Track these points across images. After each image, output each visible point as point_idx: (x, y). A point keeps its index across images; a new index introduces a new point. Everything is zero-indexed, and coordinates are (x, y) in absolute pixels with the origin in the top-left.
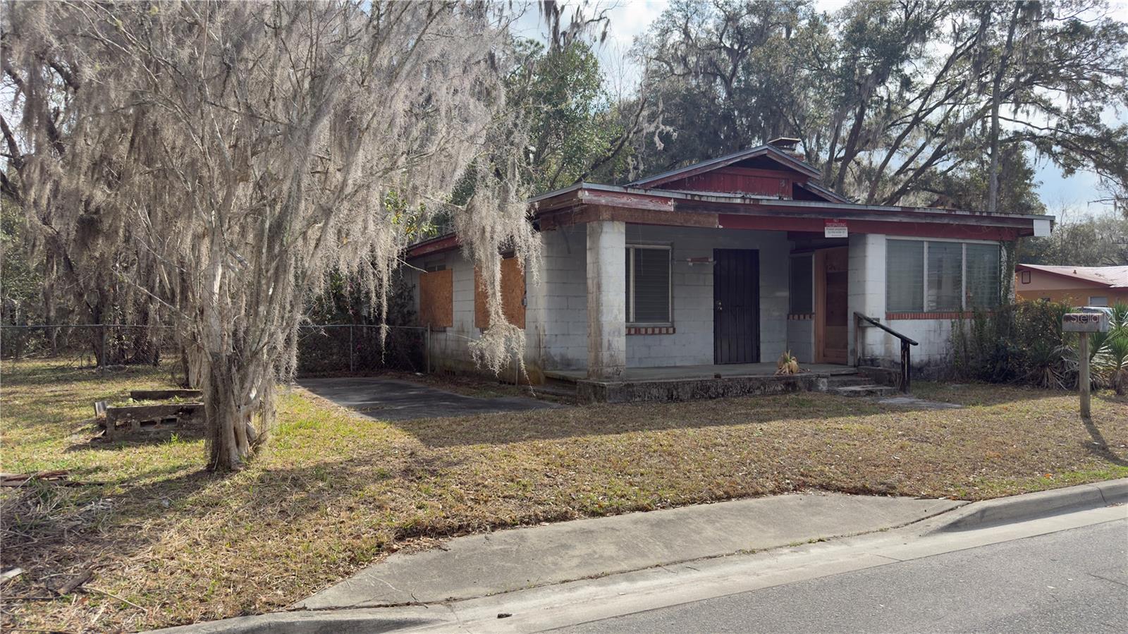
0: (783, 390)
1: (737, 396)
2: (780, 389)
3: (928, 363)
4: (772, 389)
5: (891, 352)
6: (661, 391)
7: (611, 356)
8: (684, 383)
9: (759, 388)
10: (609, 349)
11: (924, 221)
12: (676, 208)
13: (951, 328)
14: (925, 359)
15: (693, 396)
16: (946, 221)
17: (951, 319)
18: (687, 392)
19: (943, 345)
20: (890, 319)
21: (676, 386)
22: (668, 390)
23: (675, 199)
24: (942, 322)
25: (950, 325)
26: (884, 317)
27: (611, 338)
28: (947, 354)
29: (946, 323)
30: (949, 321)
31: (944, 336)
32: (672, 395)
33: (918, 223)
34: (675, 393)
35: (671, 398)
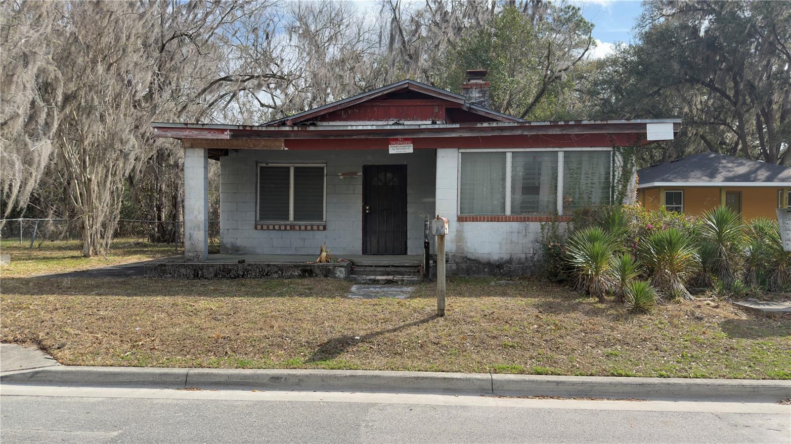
0: (300, 275)
1: (256, 277)
2: (297, 274)
3: (510, 261)
4: (289, 274)
5: (463, 249)
6: (189, 271)
7: (192, 244)
8: (208, 266)
9: (276, 272)
10: (190, 239)
11: (490, 134)
12: (232, 136)
13: (540, 231)
14: (506, 257)
15: (216, 275)
16: (519, 133)
17: (541, 221)
18: (211, 273)
19: (530, 245)
20: (463, 221)
21: (201, 268)
22: (195, 270)
23: (231, 130)
24: (528, 225)
25: (540, 227)
26: (456, 219)
27: (192, 232)
28: (534, 254)
29: (534, 227)
30: (538, 223)
31: (531, 237)
32: (198, 274)
33: (482, 137)
34: (200, 272)
35: (196, 276)
